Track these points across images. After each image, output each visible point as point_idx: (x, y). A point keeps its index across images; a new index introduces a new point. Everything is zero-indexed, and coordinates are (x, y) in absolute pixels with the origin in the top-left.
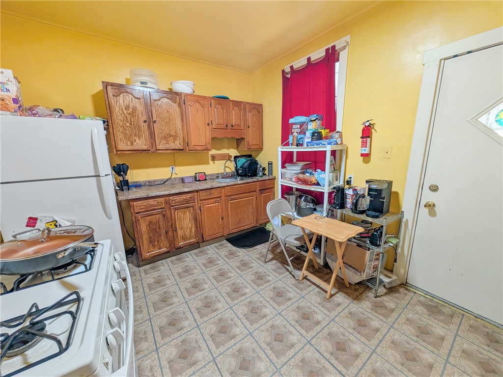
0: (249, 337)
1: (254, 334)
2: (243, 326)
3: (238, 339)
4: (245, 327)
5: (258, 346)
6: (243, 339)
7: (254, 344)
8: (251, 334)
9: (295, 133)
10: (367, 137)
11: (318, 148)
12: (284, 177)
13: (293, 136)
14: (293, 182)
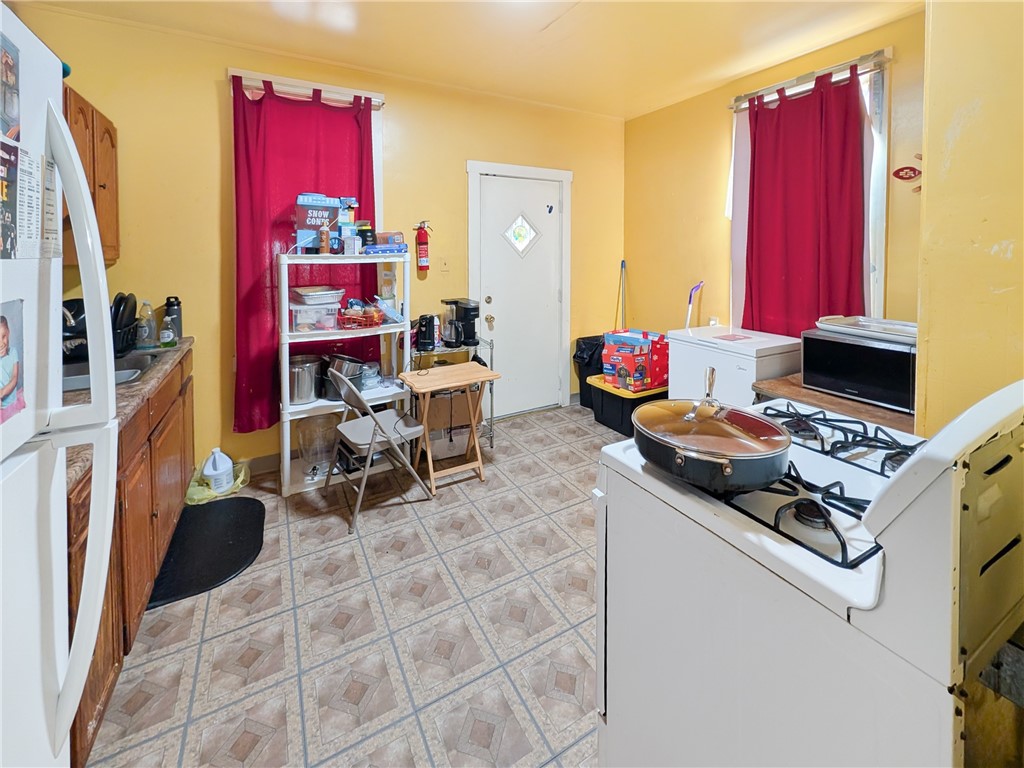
0: (535, 576)
1: (531, 569)
2: (515, 582)
3: (538, 592)
4: (517, 579)
5: (552, 565)
6: (537, 583)
8: (530, 573)
9: (325, 228)
10: (426, 243)
11: (389, 257)
12: (297, 325)
13: (322, 233)
14: (328, 329)
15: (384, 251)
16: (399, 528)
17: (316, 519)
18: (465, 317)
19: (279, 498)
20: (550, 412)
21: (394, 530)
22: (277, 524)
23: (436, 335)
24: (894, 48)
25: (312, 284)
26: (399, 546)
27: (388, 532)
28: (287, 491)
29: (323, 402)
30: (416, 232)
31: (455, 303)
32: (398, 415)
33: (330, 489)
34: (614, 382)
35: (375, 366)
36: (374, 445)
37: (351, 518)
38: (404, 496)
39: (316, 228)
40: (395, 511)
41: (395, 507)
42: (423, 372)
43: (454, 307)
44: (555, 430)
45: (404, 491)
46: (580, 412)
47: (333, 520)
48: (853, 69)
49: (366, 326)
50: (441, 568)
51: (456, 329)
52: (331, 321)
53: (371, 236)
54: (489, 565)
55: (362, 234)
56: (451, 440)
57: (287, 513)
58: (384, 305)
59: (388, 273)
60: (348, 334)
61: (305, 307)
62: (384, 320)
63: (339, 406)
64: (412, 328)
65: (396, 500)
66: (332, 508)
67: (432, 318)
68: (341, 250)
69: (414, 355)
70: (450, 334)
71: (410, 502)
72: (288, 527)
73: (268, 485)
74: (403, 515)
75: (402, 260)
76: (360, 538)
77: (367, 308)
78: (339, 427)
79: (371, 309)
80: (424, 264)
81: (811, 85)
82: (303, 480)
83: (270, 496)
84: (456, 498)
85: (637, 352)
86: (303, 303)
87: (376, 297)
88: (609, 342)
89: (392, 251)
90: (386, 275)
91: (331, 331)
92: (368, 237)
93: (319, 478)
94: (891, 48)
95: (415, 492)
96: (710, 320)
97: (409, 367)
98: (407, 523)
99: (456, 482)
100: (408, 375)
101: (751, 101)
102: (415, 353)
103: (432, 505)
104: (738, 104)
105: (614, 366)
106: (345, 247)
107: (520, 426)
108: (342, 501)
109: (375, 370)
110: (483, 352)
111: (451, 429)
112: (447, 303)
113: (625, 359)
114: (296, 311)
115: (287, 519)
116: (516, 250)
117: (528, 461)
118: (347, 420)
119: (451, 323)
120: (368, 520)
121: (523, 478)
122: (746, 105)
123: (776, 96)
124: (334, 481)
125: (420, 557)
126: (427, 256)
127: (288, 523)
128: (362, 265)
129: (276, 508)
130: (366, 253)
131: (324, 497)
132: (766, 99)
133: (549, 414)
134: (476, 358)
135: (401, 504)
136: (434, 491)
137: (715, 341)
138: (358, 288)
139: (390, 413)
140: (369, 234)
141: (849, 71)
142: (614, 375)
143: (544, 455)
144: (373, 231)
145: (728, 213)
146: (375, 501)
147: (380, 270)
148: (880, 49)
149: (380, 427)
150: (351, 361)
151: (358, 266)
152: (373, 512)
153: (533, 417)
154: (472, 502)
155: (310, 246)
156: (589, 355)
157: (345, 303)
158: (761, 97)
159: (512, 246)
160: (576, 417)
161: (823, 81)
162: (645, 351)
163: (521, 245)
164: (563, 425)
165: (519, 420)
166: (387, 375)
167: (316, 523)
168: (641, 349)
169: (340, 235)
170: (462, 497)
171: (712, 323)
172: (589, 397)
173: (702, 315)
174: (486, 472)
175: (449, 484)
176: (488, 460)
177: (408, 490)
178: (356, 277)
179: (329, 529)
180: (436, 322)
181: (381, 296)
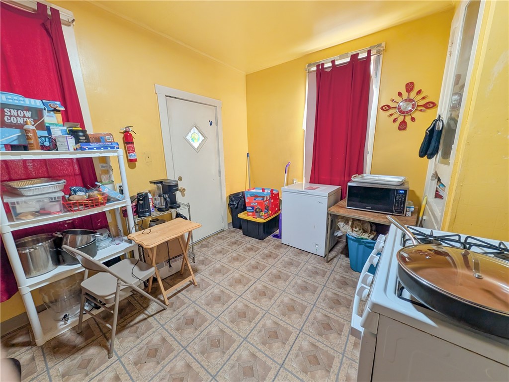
0: (248, 340)
1: (244, 336)
2: (238, 349)
3: (254, 350)
4: (239, 346)
5: (255, 329)
6: (252, 344)
7: (254, 333)
8: (245, 339)
9: (30, 126)
10: (132, 143)
11: (104, 152)
12: (17, 215)
13: (27, 131)
14: (54, 213)
15: (98, 148)
16: (149, 339)
17: (75, 355)
18: (169, 190)
19: (34, 348)
20: (218, 235)
21: (145, 342)
22: (35, 375)
23: (151, 205)
24: (386, 43)
25: (28, 177)
26: (153, 353)
27: (141, 345)
28: (40, 340)
29: (62, 268)
30: (122, 135)
31: (161, 182)
32: (132, 263)
33: (83, 325)
34: (253, 215)
35: (105, 232)
36: (119, 293)
37: (108, 344)
38: (146, 312)
39: (20, 127)
40: (143, 326)
41: (142, 323)
42: (146, 231)
43: (160, 185)
44: (225, 244)
45: (145, 308)
46: (234, 232)
47: (93, 351)
48: (369, 52)
49: (93, 206)
50: (189, 359)
51: (165, 199)
52: (57, 207)
53: (84, 136)
54: (219, 343)
55: (73, 133)
56: (170, 266)
57: (45, 360)
58: (107, 189)
59: (104, 165)
60: (77, 214)
61: (23, 199)
62: (108, 200)
63: (78, 268)
64: (132, 202)
65: (141, 317)
66: (90, 340)
67: (146, 195)
68: (54, 146)
69: (136, 221)
70: (160, 202)
71: (152, 316)
72: (48, 373)
73: (20, 339)
74: (150, 327)
75: (116, 154)
76: (119, 359)
77: (91, 194)
78: (83, 284)
79: (95, 193)
80: (133, 158)
81: (348, 60)
82: (56, 327)
83: (24, 349)
84: (183, 303)
85: (265, 200)
86: (20, 195)
87: (96, 183)
88: (247, 196)
89: (106, 148)
90: (102, 167)
91: (58, 215)
92: (80, 136)
93: (72, 320)
94: (385, 43)
95: (154, 307)
96: (293, 180)
97: (134, 229)
98: (154, 332)
99: (179, 292)
100: (134, 235)
101: (318, 66)
102: (137, 219)
103: (167, 313)
104: (309, 68)
105: (253, 208)
106: (58, 144)
107: (206, 246)
108: (97, 332)
109: (106, 235)
110: (182, 211)
111: (169, 260)
112: (155, 183)
113: (259, 203)
114: (13, 203)
115: (46, 365)
116: (193, 147)
117: (218, 266)
118: (88, 277)
119: (160, 196)
120: (123, 341)
121: (219, 277)
122: (315, 68)
123: (330, 64)
124: (87, 317)
125: (172, 356)
126: (134, 152)
127: (48, 370)
128: (78, 159)
129: (33, 359)
130: (81, 149)
131: (80, 334)
132: (326, 66)
133: (219, 235)
134: (178, 215)
135: (145, 319)
136: (167, 302)
137: (307, 191)
138: (79, 178)
139: (125, 263)
140: (81, 134)
141: (367, 53)
142: (253, 212)
143: (225, 260)
144: (84, 131)
145: (304, 127)
146: (125, 323)
147: (95, 163)
148: (379, 43)
149: (122, 280)
150: (83, 233)
151: (75, 160)
152: (125, 333)
153: (211, 239)
154: (194, 302)
155: (15, 143)
156: (237, 203)
157: (67, 190)
158: (323, 65)
159: (191, 145)
160: (233, 234)
161: (354, 57)
162: (268, 199)
163: (196, 145)
164: (228, 240)
165: (204, 243)
166: (115, 236)
167: (78, 358)
168: (267, 198)
169: (50, 133)
170: (186, 300)
171: (295, 181)
172: (237, 224)
173: (289, 179)
174: (197, 278)
175: (175, 294)
176: (195, 271)
177: (148, 306)
178: (74, 170)
179: (90, 361)
180: (150, 196)
181: (101, 182)
